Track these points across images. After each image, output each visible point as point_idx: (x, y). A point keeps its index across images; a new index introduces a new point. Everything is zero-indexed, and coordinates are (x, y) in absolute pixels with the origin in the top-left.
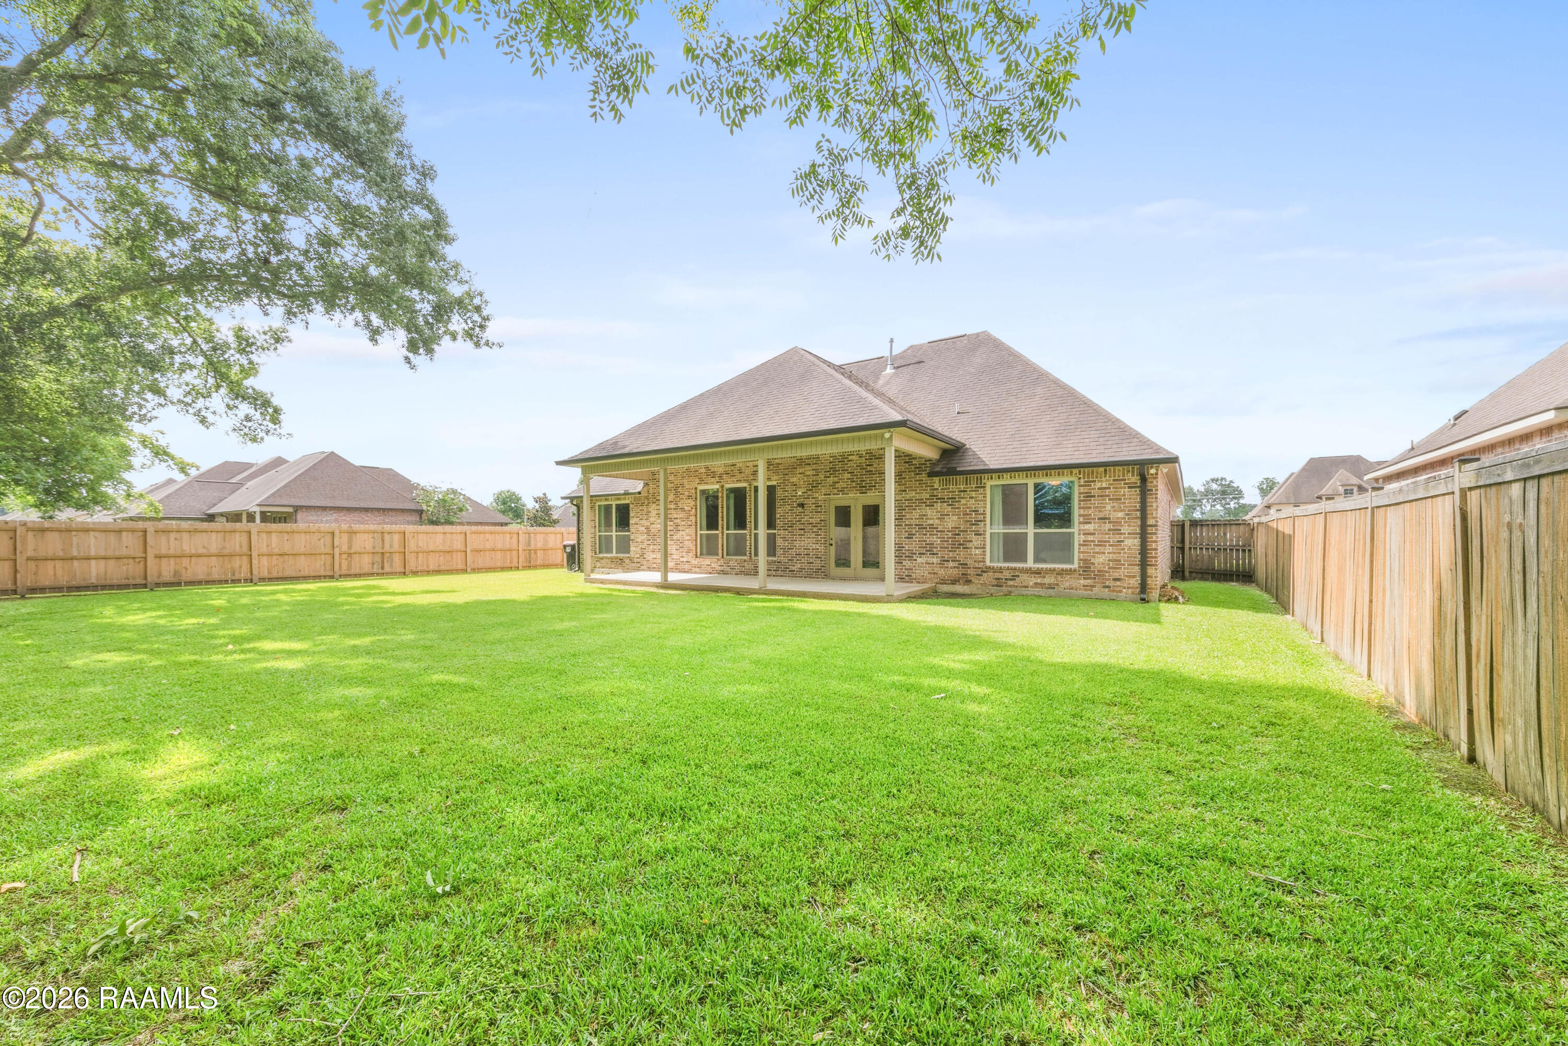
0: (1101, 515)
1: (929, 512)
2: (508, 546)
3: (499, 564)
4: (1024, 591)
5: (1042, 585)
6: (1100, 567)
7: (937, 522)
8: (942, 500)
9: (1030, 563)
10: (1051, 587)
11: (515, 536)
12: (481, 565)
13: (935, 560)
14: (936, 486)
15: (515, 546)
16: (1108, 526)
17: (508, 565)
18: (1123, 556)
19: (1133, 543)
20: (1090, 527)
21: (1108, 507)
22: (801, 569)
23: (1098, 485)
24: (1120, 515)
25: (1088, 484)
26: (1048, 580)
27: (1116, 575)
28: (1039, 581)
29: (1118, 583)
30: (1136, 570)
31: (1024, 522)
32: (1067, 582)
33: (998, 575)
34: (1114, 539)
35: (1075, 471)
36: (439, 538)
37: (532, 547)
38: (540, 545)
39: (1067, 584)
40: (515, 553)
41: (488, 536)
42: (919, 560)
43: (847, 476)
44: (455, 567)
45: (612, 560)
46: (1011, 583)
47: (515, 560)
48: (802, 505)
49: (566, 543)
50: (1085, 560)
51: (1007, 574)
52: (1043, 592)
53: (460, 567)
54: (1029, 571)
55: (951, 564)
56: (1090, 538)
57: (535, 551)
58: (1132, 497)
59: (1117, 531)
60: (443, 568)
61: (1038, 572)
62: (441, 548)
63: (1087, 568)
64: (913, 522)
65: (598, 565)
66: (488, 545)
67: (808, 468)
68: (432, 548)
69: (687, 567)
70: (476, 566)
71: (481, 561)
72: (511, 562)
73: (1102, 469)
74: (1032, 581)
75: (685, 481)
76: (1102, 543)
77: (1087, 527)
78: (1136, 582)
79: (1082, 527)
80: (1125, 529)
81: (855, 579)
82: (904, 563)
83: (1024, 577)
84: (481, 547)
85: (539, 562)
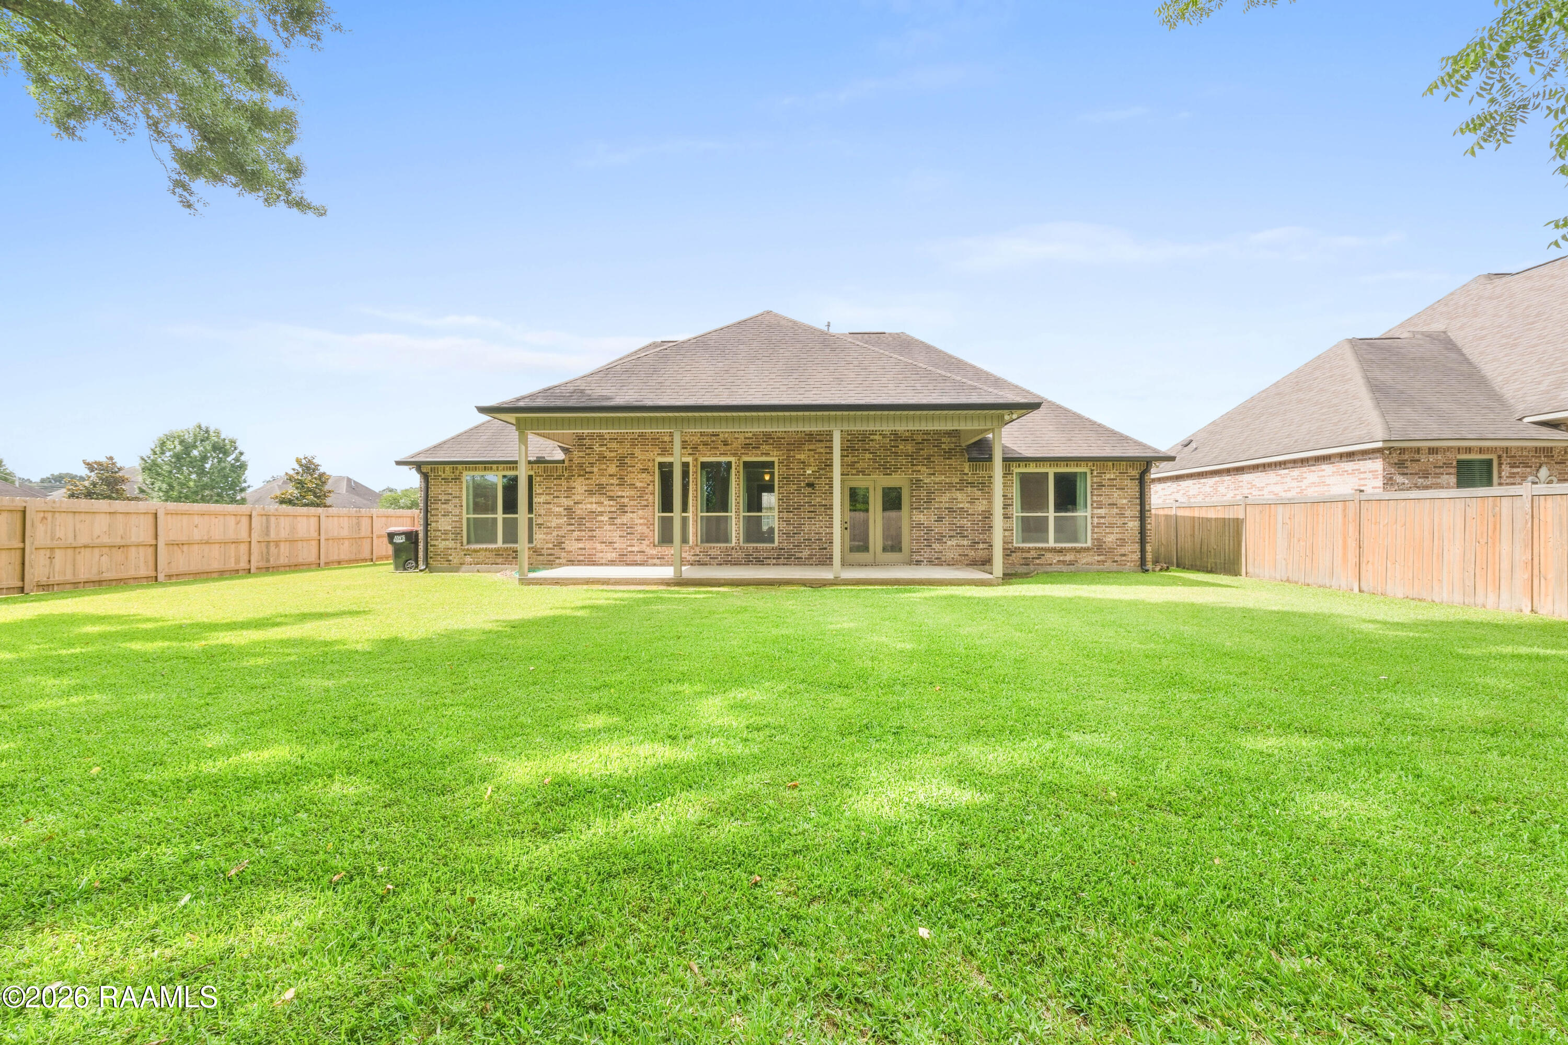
0: (1110, 501)
1: (959, 495)
2: (231, 535)
3: (216, 566)
4: (1049, 569)
5: (1064, 562)
6: (1110, 545)
7: (967, 505)
8: (972, 484)
9: (1051, 543)
10: (1071, 563)
11: (245, 520)
12: (183, 568)
13: (965, 543)
14: (966, 471)
15: (244, 535)
16: (1115, 511)
17: (232, 565)
18: (1126, 536)
19: (1134, 525)
20: (1102, 512)
21: (1116, 495)
22: (810, 557)
23: (1108, 476)
24: (1125, 501)
25: (1100, 475)
26: (1069, 557)
27: (1122, 551)
28: (1061, 558)
29: (1124, 558)
30: (1137, 547)
31: (1044, 507)
32: (1085, 558)
33: (1025, 555)
34: (1120, 522)
35: (1090, 464)
36: (101, 525)
37: (273, 536)
38: (284, 534)
39: (1084, 561)
40: (243, 548)
41: (196, 519)
42: (949, 543)
43: (868, 456)
44: (132, 573)
45: (498, 553)
46: (1038, 561)
47: (244, 558)
48: (811, 485)
49: (393, 529)
50: (1098, 539)
51: (1033, 554)
52: (1064, 568)
53: (143, 572)
54: (1054, 550)
55: (981, 546)
56: (1102, 521)
57: (277, 543)
58: (1133, 488)
59: (1122, 515)
60: (107, 576)
61: (1061, 551)
62: (106, 540)
63: (1098, 547)
64: (943, 505)
65: (468, 559)
66: (197, 535)
67: (819, 445)
68: (83, 540)
69: (639, 558)
70: (174, 571)
71: (181, 562)
72: (237, 561)
73: (1110, 463)
74: (1056, 558)
75: (637, 452)
76: (1111, 526)
77: (1099, 511)
78: (1136, 556)
79: (1096, 511)
80: (1128, 513)
81: (875, 564)
82: (934, 546)
83: (1048, 555)
84: (184, 538)
85: (283, 560)
